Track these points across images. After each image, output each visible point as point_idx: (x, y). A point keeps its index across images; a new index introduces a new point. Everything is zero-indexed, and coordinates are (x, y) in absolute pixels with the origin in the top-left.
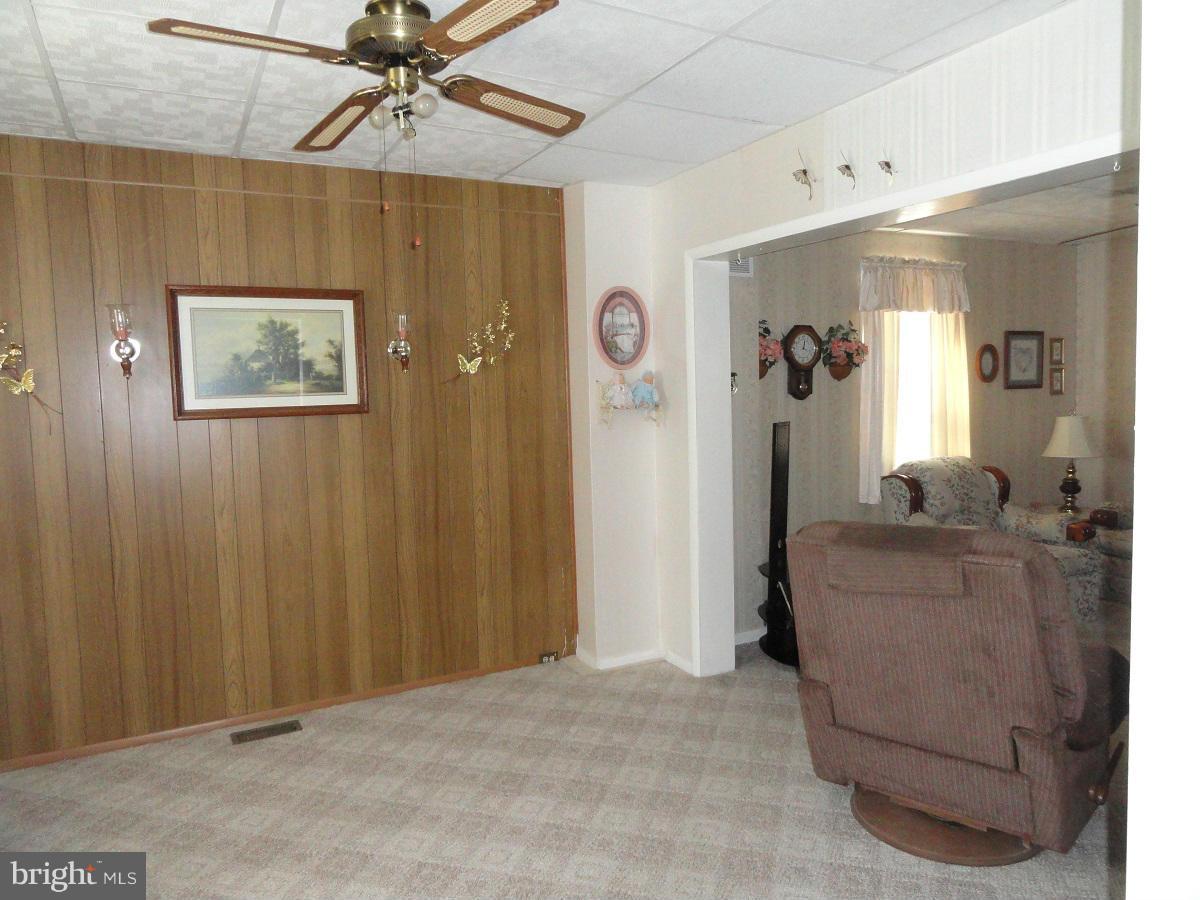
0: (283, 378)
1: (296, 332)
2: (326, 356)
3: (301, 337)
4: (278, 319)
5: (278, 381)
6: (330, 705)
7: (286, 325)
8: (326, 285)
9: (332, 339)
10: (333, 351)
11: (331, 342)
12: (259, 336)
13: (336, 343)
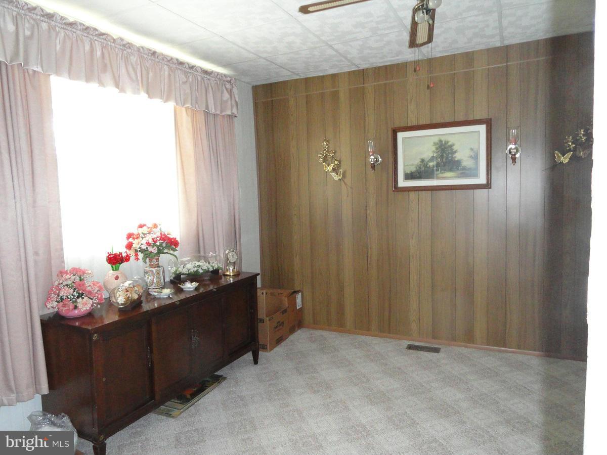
0: (445, 170)
1: (453, 145)
2: (469, 157)
3: (455, 148)
4: (443, 139)
5: (442, 171)
6: (460, 346)
7: (448, 142)
8: (471, 118)
9: (472, 147)
10: (473, 154)
11: (472, 149)
12: (434, 148)
13: (475, 150)
